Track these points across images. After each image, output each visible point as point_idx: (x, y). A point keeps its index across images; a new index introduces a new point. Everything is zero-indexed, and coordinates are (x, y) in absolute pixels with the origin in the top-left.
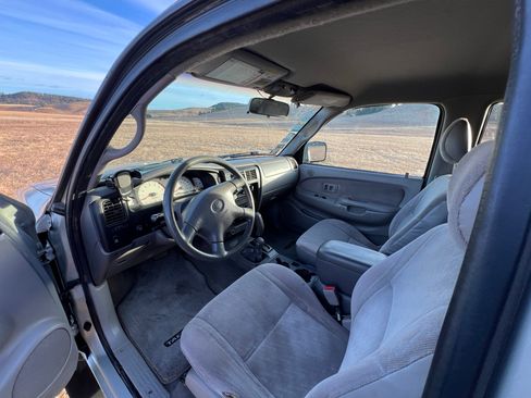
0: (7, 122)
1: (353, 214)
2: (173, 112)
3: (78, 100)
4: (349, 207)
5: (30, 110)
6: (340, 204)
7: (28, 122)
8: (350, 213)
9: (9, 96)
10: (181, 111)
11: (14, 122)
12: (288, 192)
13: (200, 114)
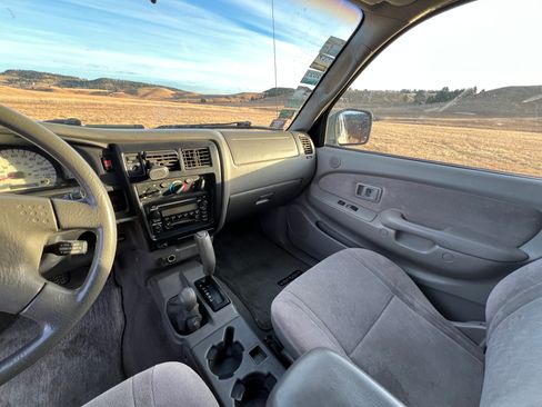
0: (84, 104)
1: (403, 246)
2: (227, 97)
3: (145, 85)
4: (399, 233)
5: (106, 94)
6: (382, 222)
7: (100, 105)
8: (400, 244)
9: (91, 82)
10: (234, 96)
11: (90, 104)
12: (295, 192)
13: (252, 99)
